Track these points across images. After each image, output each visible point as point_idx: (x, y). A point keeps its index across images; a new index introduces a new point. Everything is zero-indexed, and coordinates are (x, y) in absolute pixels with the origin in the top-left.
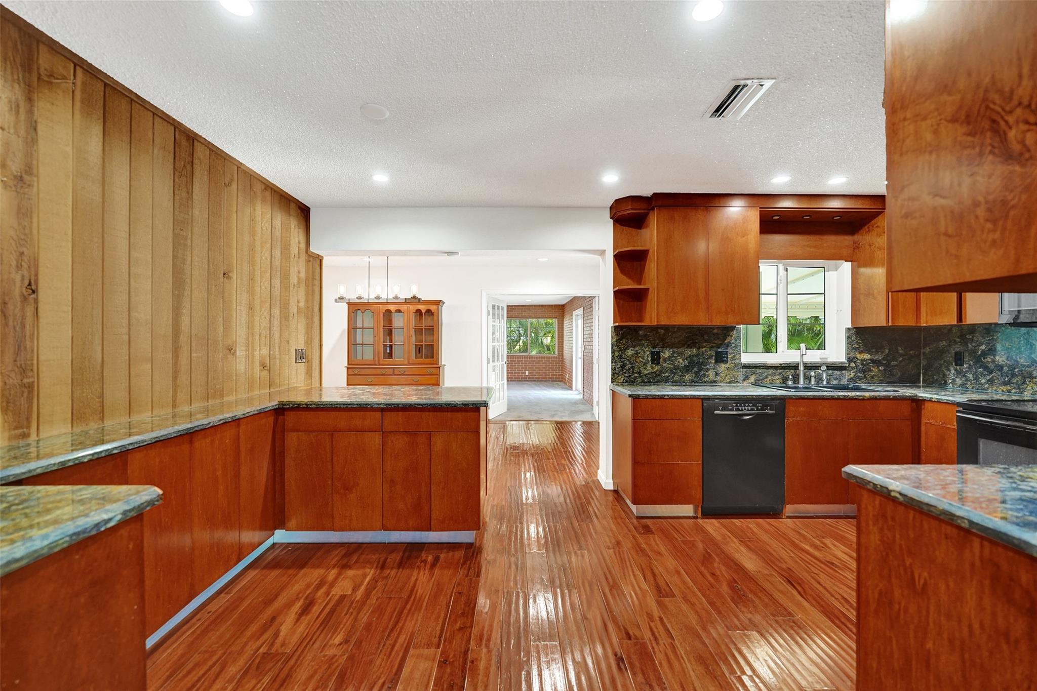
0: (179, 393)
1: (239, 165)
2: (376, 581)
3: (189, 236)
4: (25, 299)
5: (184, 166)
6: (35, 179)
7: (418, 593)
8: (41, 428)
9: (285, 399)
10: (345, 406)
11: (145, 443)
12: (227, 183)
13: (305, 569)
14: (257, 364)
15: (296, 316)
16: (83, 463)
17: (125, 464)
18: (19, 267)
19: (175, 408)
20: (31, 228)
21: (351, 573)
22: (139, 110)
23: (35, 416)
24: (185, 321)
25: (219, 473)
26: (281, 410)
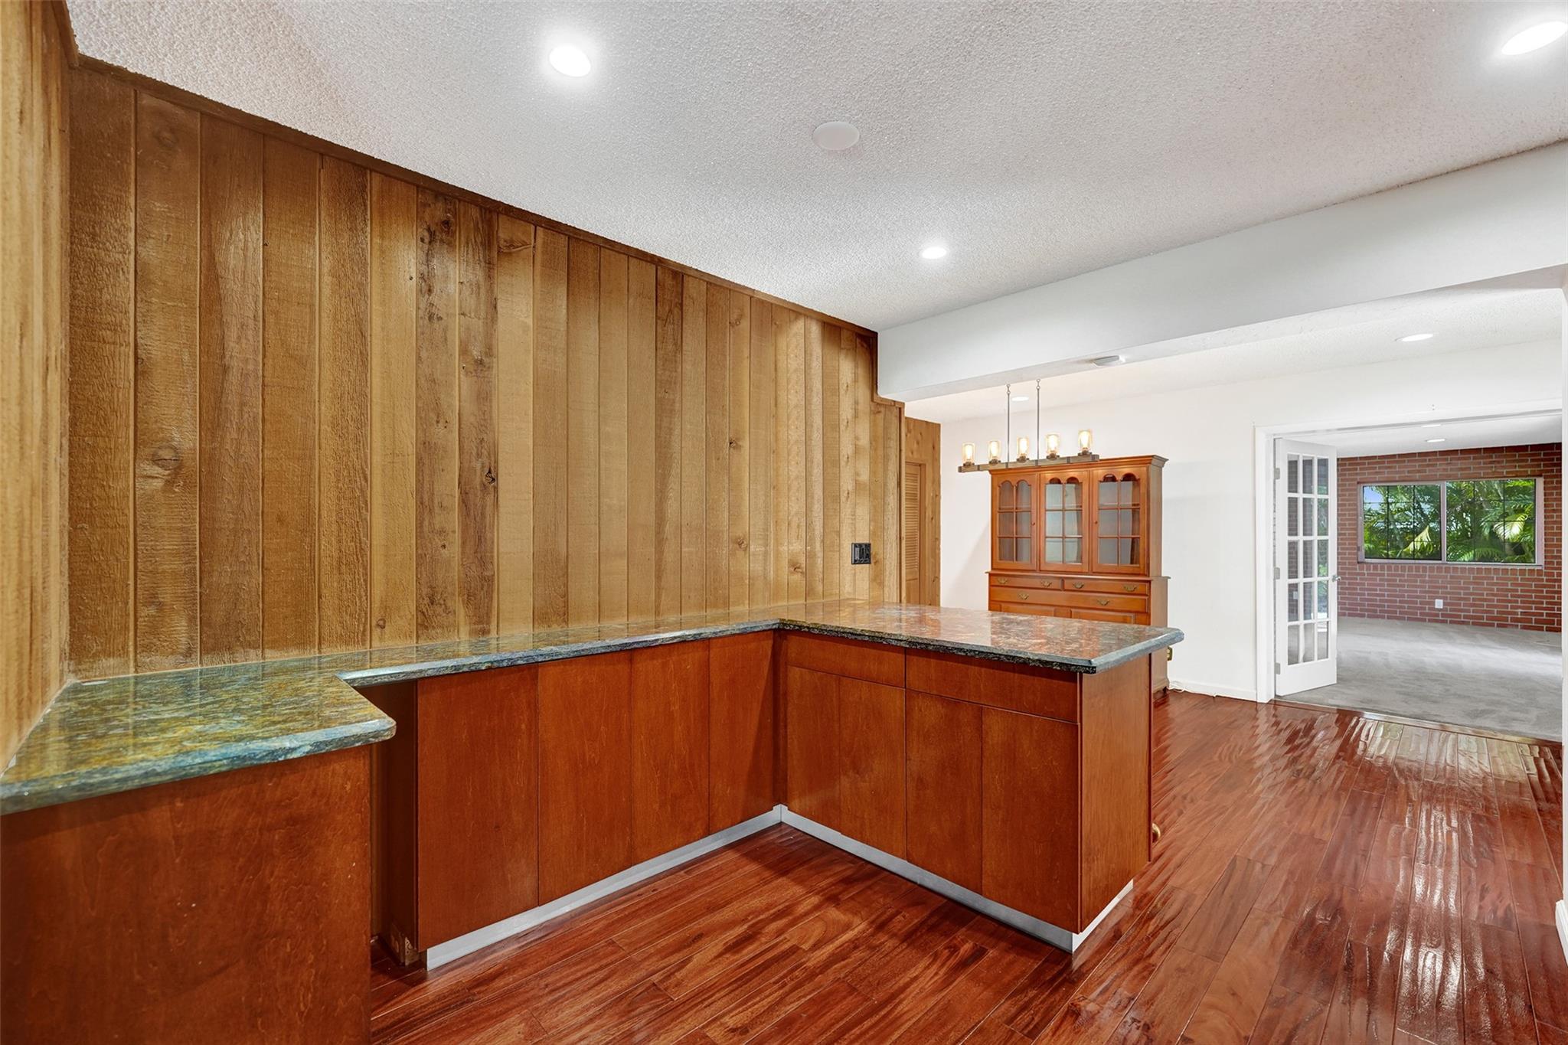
0: (663, 598)
1: (751, 294)
2: (856, 948)
3: (678, 398)
4: (484, 486)
5: (670, 311)
6: (495, 360)
7: (899, 1008)
8: (501, 625)
9: (787, 617)
10: (853, 637)
11: (560, 657)
12: (733, 321)
13: (784, 878)
14: (785, 563)
15: (852, 497)
16: (479, 671)
17: (535, 678)
18: (479, 455)
19: (658, 615)
20: (491, 412)
21: (833, 913)
22: (610, 256)
23: (495, 612)
24: (672, 507)
25: (676, 708)
26: (782, 632)
